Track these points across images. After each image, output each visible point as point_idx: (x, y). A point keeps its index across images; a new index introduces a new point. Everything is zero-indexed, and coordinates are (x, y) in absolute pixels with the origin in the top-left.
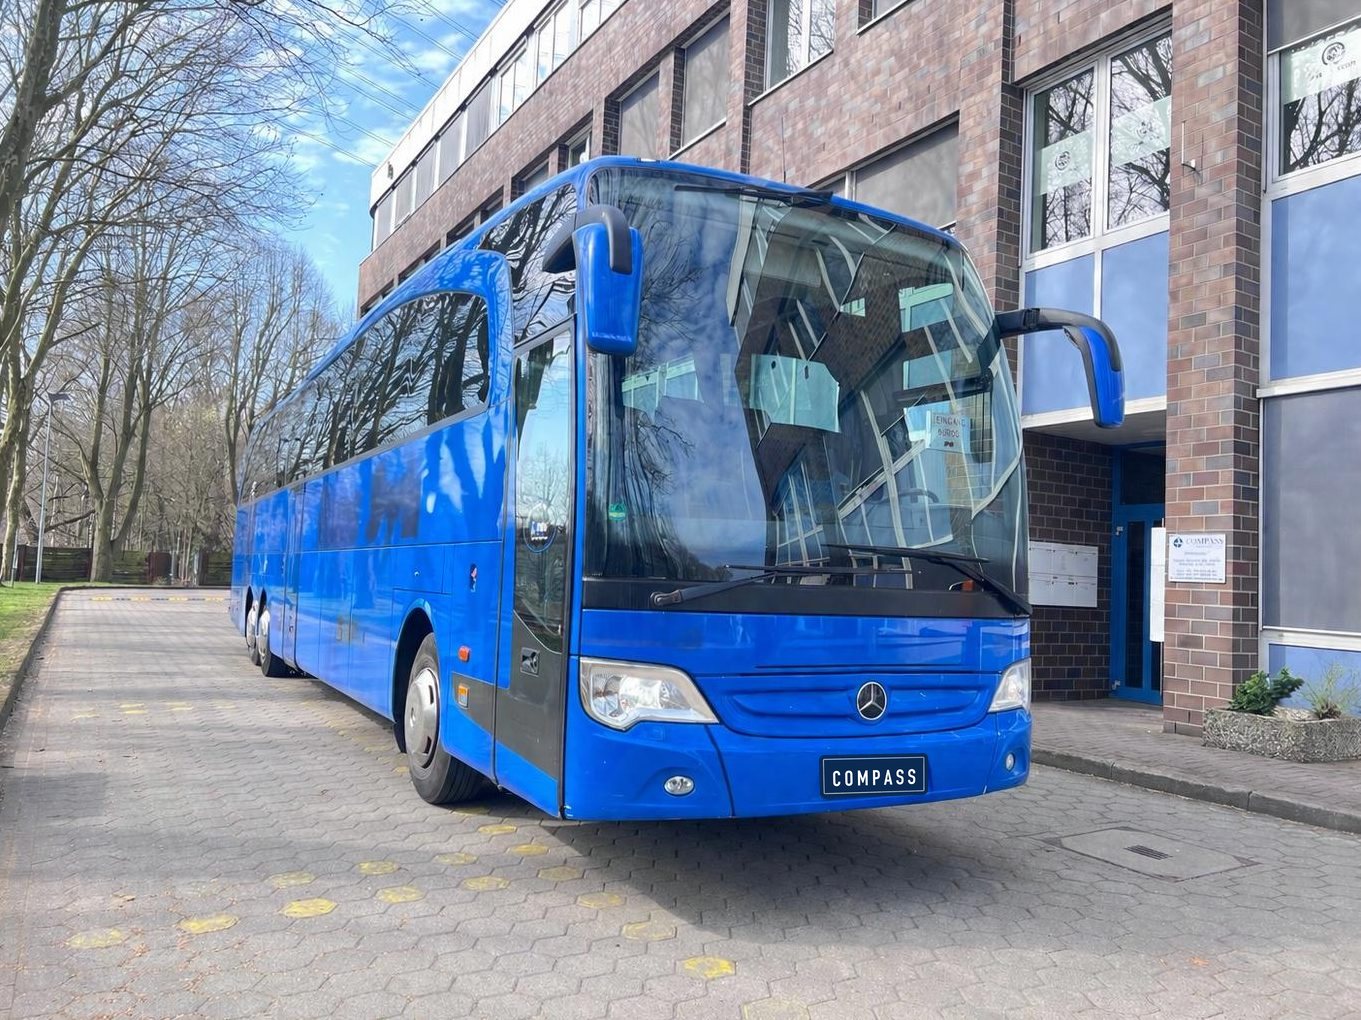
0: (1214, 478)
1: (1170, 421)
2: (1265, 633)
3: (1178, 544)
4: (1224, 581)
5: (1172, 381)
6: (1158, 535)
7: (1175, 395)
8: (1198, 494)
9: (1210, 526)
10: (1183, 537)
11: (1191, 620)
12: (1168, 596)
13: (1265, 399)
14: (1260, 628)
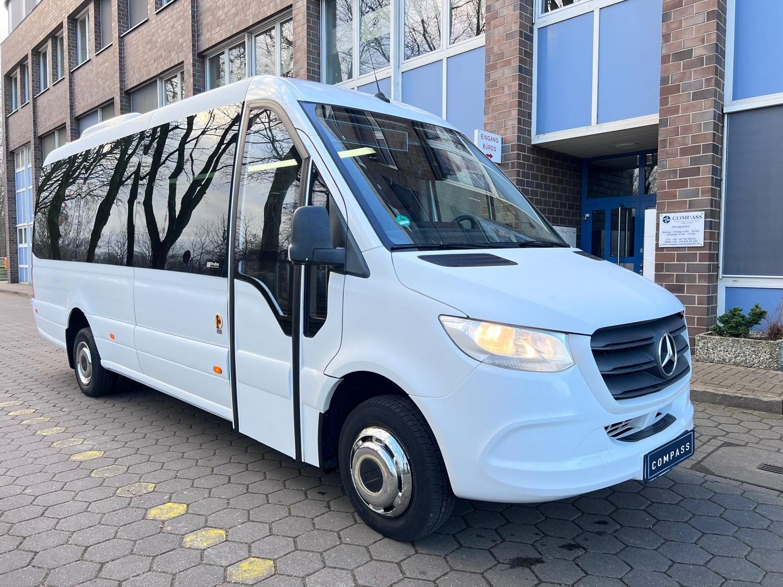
0: (696, 172)
1: (662, 130)
2: (724, 279)
3: (667, 220)
4: (703, 245)
5: (664, 101)
6: (650, 215)
7: (666, 111)
8: (684, 184)
9: (692, 206)
10: (671, 215)
11: (675, 273)
12: (658, 257)
13: (728, 114)
14: (720, 277)
